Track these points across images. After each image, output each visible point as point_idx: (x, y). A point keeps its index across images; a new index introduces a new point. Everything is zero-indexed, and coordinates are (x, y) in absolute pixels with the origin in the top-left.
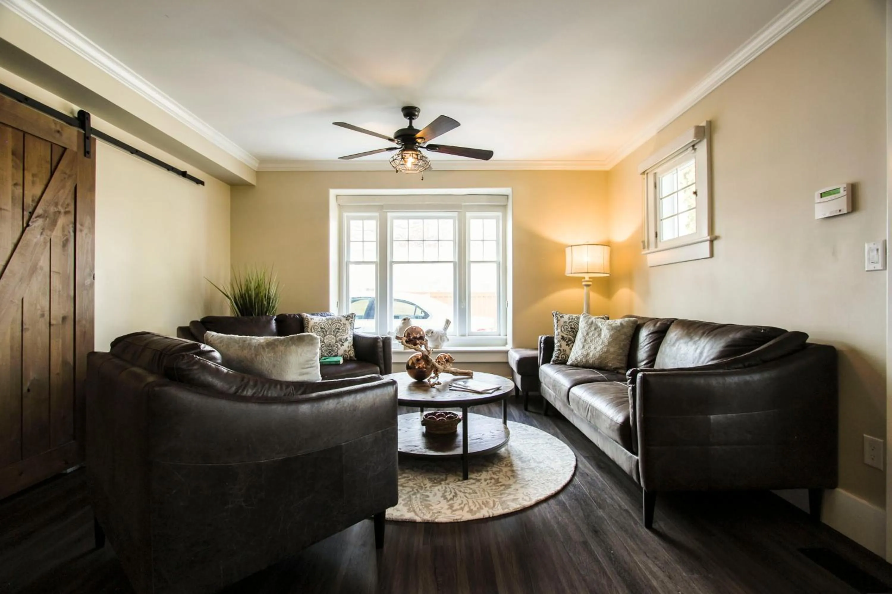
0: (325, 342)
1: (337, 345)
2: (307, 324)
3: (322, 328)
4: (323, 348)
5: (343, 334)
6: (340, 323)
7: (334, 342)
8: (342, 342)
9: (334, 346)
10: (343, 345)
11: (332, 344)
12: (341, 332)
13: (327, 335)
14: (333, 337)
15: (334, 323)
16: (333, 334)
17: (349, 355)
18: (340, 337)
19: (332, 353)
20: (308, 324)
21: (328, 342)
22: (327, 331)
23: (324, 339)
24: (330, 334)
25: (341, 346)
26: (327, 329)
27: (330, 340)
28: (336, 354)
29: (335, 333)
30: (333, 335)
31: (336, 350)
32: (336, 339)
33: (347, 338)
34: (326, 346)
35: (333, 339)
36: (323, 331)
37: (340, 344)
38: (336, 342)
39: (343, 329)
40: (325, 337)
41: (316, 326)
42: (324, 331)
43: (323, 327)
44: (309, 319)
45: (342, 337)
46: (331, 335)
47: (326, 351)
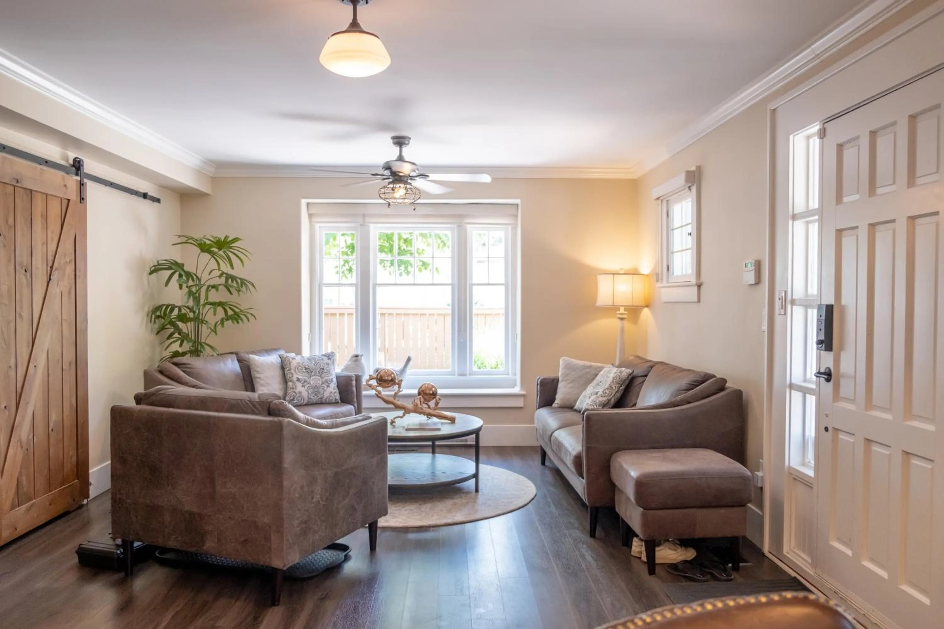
0: (312, 384)
1: (323, 386)
2: (288, 365)
3: (306, 369)
4: (309, 390)
5: (328, 374)
6: (323, 363)
7: (321, 384)
8: (328, 383)
9: (320, 388)
10: (329, 387)
11: (318, 386)
12: (326, 372)
13: (313, 376)
14: (319, 378)
15: (317, 364)
16: (318, 374)
17: (335, 397)
18: (325, 378)
19: (319, 395)
20: (290, 364)
21: (313, 383)
22: (312, 371)
23: (310, 380)
24: (315, 375)
25: (327, 388)
26: (312, 370)
27: (316, 382)
28: (322, 396)
29: (320, 373)
30: (319, 376)
31: (322, 393)
32: (322, 380)
33: (332, 379)
34: (312, 388)
35: (319, 380)
36: (307, 372)
37: (326, 385)
38: (322, 384)
39: (327, 369)
40: (310, 378)
41: (300, 366)
42: (309, 371)
43: (307, 367)
44: (291, 359)
45: (328, 378)
46: (317, 375)
47: (312, 393)
